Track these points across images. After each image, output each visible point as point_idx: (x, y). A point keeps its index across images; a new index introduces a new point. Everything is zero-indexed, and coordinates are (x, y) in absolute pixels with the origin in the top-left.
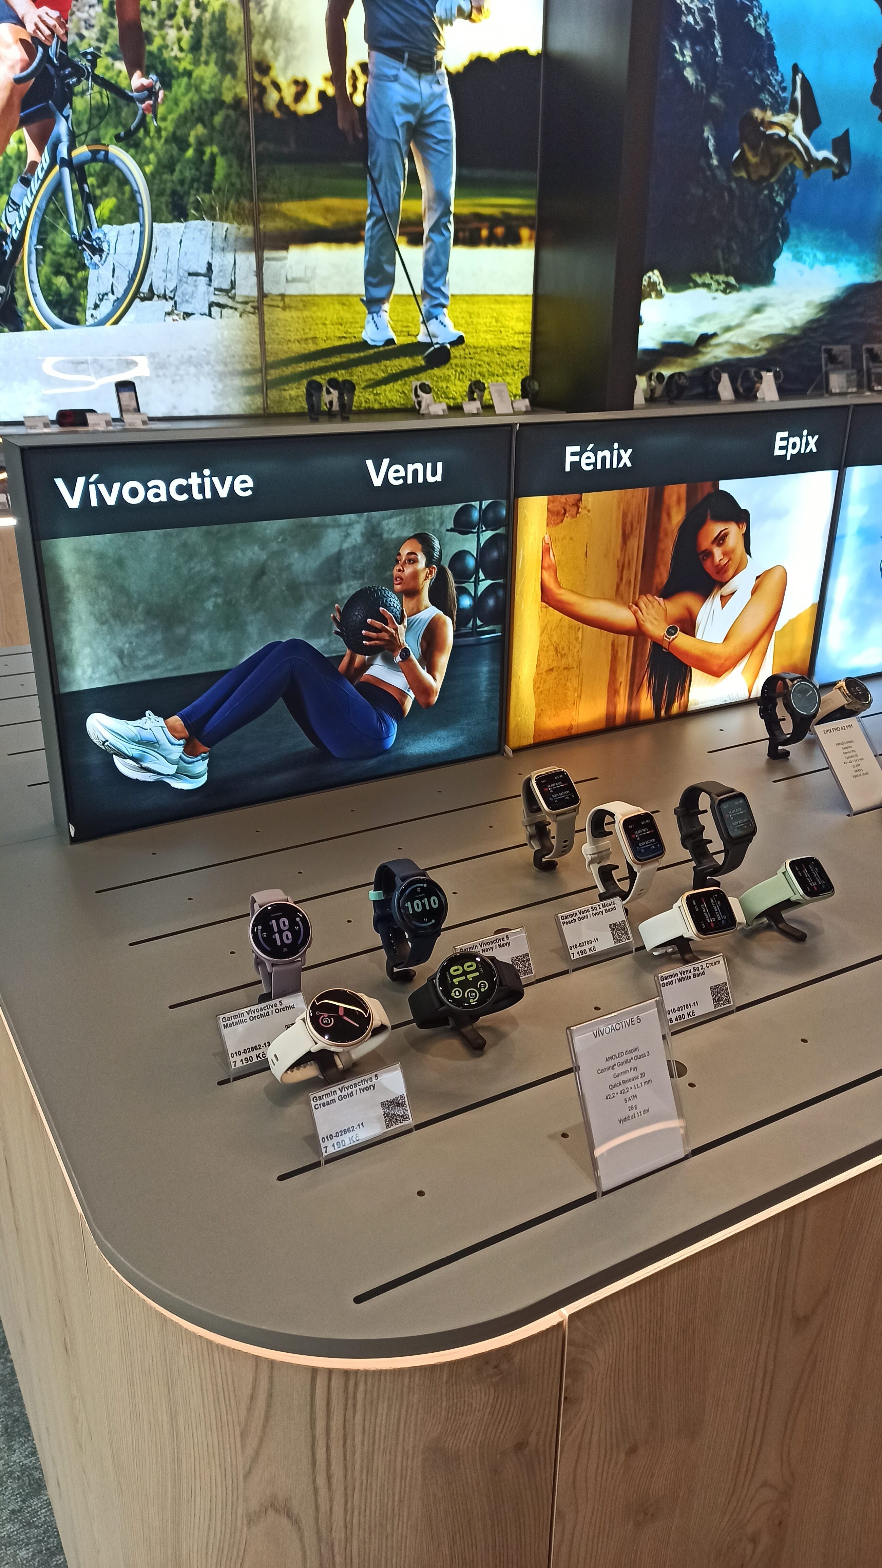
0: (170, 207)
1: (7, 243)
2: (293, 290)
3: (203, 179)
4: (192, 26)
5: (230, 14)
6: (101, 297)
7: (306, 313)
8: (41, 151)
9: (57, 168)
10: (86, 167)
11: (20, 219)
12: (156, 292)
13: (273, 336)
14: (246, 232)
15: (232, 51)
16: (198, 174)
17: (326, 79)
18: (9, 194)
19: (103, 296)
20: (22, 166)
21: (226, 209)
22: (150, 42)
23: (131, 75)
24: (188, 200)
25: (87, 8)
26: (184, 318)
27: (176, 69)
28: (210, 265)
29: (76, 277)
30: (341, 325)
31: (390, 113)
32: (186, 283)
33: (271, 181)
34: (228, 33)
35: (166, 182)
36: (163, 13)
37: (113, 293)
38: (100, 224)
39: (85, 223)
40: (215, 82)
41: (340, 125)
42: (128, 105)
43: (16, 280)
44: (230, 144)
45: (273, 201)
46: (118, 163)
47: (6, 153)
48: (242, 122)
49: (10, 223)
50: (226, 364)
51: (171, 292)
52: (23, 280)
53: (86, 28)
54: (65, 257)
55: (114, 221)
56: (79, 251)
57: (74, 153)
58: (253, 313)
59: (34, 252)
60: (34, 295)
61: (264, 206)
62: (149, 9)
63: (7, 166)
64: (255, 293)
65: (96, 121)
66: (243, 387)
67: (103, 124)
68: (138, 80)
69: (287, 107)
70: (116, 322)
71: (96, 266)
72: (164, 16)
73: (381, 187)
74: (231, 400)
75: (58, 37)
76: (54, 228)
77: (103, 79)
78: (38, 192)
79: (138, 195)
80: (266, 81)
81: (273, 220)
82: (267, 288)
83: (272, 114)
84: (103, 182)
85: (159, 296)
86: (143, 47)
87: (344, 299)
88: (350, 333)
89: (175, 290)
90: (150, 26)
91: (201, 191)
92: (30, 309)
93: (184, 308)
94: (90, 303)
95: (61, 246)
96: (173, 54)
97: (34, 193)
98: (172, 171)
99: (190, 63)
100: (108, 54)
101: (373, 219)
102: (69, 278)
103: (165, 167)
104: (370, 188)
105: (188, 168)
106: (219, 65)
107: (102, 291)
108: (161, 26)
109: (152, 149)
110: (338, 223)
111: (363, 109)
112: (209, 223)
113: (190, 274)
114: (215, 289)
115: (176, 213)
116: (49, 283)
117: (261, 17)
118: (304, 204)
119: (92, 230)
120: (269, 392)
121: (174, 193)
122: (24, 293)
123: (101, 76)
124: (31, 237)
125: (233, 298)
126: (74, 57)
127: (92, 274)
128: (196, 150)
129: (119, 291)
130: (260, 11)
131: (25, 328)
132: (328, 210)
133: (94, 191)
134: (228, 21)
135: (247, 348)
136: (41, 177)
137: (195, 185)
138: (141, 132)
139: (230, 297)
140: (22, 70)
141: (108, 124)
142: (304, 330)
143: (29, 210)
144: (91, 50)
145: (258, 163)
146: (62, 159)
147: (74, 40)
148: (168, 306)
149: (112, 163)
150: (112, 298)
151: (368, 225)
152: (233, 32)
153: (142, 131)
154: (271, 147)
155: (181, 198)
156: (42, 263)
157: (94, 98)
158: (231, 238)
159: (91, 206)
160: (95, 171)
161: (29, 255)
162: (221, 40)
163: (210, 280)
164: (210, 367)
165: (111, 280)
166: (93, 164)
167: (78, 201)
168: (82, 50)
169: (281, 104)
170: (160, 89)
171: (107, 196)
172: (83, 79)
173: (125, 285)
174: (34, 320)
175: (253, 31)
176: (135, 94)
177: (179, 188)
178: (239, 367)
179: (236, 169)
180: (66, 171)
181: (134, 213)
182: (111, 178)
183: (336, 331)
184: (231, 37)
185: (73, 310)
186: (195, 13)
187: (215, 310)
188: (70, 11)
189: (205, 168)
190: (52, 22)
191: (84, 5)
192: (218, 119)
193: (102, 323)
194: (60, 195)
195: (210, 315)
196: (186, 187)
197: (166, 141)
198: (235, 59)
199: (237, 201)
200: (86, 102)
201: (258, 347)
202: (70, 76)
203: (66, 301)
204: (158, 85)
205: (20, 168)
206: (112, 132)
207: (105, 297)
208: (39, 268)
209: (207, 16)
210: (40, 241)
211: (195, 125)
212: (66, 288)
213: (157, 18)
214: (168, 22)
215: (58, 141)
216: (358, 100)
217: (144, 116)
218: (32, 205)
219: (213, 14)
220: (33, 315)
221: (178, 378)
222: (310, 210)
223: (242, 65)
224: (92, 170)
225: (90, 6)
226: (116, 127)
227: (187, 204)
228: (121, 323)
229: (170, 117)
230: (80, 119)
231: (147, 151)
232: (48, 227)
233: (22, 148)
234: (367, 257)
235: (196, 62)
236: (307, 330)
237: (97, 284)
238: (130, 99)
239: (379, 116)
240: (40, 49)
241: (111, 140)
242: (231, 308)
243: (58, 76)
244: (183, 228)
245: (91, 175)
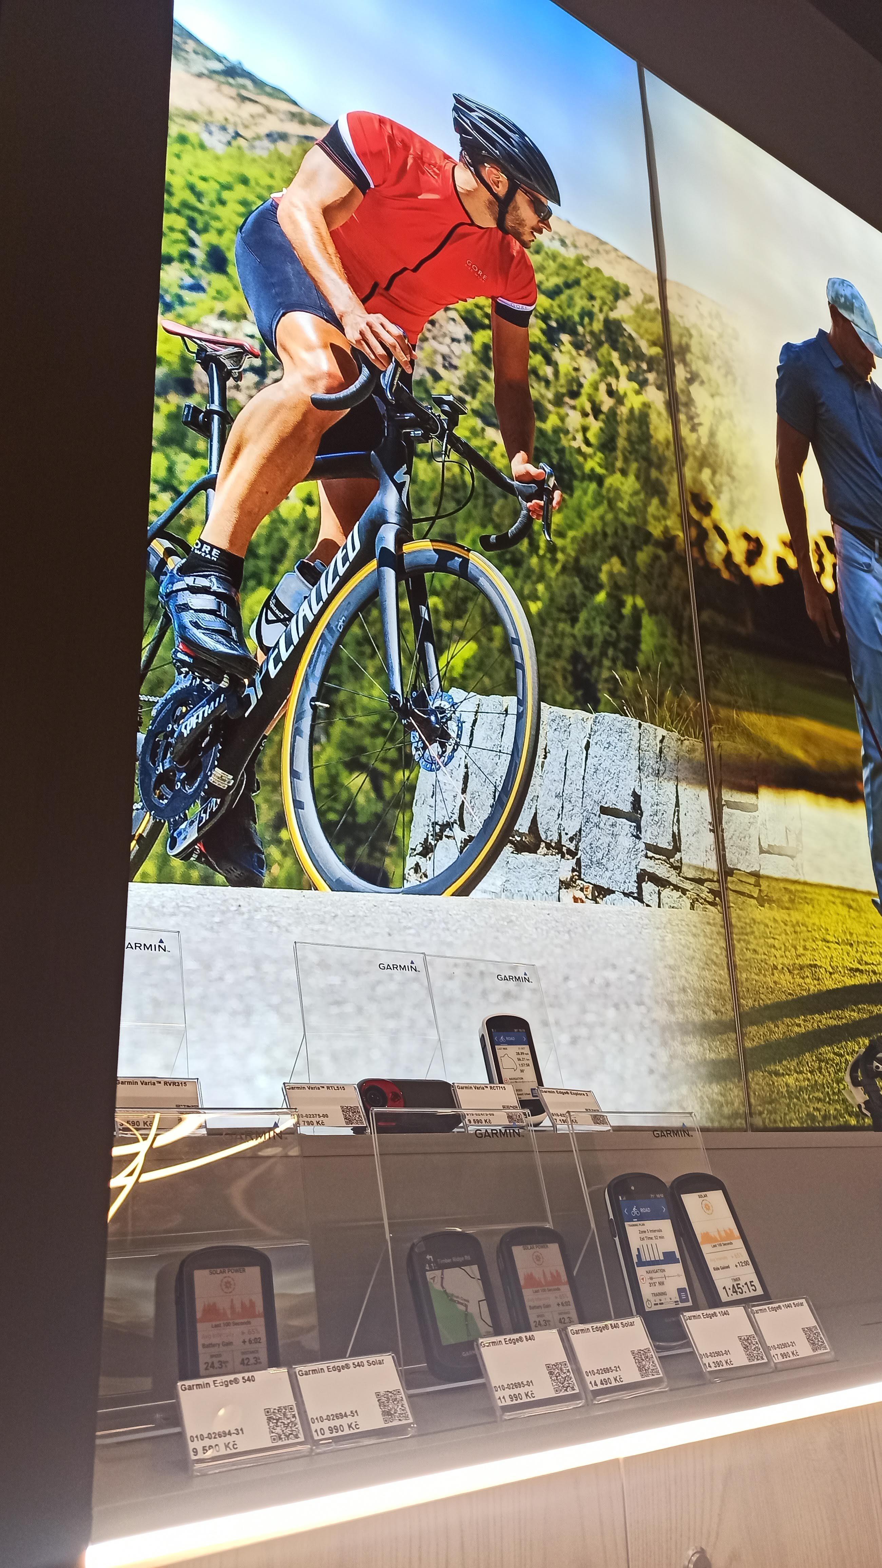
0: (570, 680)
1: (252, 684)
2: (771, 867)
3: (623, 645)
4: (602, 417)
5: (653, 418)
6: (438, 828)
7: (796, 916)
8: (346, 530)
9: (373, 564)
10: (427, 575)
11: (289, 642)
12: (543, 837)
13: (749, 955)
14: (692, 750)
15: (659, 468)
16: (614, 634)
17: (785, 543)
18: (272, 586)
19: (442, 830)
20: (307, 543)
21: (661, 704)
22: (543, 418)
23: (511, 457)
24: (599, 674)
25: (448, 340)
26: (594, 899)
27: (581, 467)
28: (636, 798)
29: (391, 779)
30: (851, 945)
31: (869, 613)
32: (597, 826)
33: (725, 674)
34: (653, 442)
35: (563, 634)
36: (562, 386)
37: (462, 827)
38: (445, 683)
39: (417, 676)
40: (637, 501)
41: (809, 613)
42: (505, 497)
43: (260, 764)
44: (662, 599)
45: (728, 705)
46: (483, 581)
47: (278, 513)
48: (677, 571)
49: (266, 643)
50: (671, 1006)
51: (571, 839)
52: (276, 767)
53: (444, 367)
54: (373, 735)
55: (472, 684)
56: (401, 727)
57: (407, 548)
58: (713, 904)
59: (309, 712)
60: (298, 805)
61: (717, 712)
62: (541, 373)
63: (276, 535)
64: (712, 865)
65: (450, 506)
66: (704, 1063)
67: (461, 513)
68: (520, 465)
69: (737, 567)
70: (465, 891)
71: (432, 765)
72: (563, 390)
73: (873, 716)
74: (684, 1090)
75: (398, 365)
76: (356, 673)
77: (466, 445)
78: (332, 596)
79: (516, 647)
80: (707, 523)
81: (732, 738)
82: (732, 858)
83: (718, 571)
84: (457, 611)
85: (548, 846)
86: (531, 421)
87: (848, 895)
88: (866, 963)
89: (576, 837)
90: (542, 396)
91: (619, 664)
92: (284, 835)
93: (593, 876)
94: (416, 838)
95: (368, 712)
96: (575, 444)
97: (325, 597)
98: (574, 621)
99: (600, 465)
100: (476, 413)
101: (871, 766)
102: (376, 779)
103: (561, 610)
104: (859, 717)
105: (598, 620)
106: (642, 479)
107: (442, 817)
108: (558, 401)
109: (542, 577)
110: (823, 762)
111: (834, 597)
112: (635, 722)
113: (604, 811)
114: (648, 847)
115: (580, 693)
116: (333, 781)
117: (694, 436)
118: (773, 720)
119: (430, 694)
120: (750, 1075)
121: (576, 658)
122: (276, 798)
123: (463, 440)
124: (306, 680)
125: (678, 868)
126: (422, 400)
127: (425, 780)
128: (609, 595)
129: (474, 825)
130: (693, 429)
131: (266, 879)
132: (808, 738)
133: (438, 621)
134: (652, 427)
135: (706, 973)
136: (342, 571)
137: (610, 652)
138: (524, 545)
139: (672, 866)
140: (329, 391)
141: (469, 517)
142: (796, 949)
143: (310, 628)
144: (451, 398)
145: (704, 641)
146: (384, 550)
147: (423, 375)
148: (566, 868)
149: (474, 581)
150: (460, 835)
151: (866, 773)
152: (658, 441)
153: (526, 542)
154: (721, 620)
155: (588, 668)
156: (323, 739)
157: (449, 469)
158: (670, 756)
159: (430, 648)
160: (442, 587)
161: (299, 717)
162: (643, 448)
163: (639, 828)
164: (643, 1009)
165: (460, 797)
166: (441, 574)
167: (407, 632)
168: (435, 393)
169: (728, 558)
170: (555, 488)
171: (462, 636)
172: (433, 435)
173: (486, 812)
174: (288, 862)
175: (686, 451)
176: (515, 483)
177: (584, 651)
178: (695, 1016)
179: (670, 641)
180: (390, 575)
181: (508, 676)
182: (470, 606)
183: (845, 957)
184: (656, 448)
185: (376, 849)
186: (608, 404)
187: (648, 888)
188: (420, 336)
189: (624, 627)
190: (389, 340)
191: (445, 335)
192: (642, 557)
193: (435, 888)
194: (375, 613)
195: (640, 899)
196: (596, 651)
197: (564, 569)
198: (664, 479)
199: (676, 693)
200: (435, 471)
201: (724, 973)
202: (412, 424)
203: (365, 827)
204: (552, 482)
205: (301, 545)
206: (476, 531)
207: (447, 832)
208: (316, 748)
209: (624, 411)
210: (324, 693)
211: (610, 557)
212: (368, 800)
213: (552, 389)
214: (567, 399)
215: (380, 520)
216: (828, 583)
217: (529, 521)
218: (318, 617)
219: (632, 410)
220: (288, 850)
221: (583, 1032)
222: (782, 732)
223: (674, 491)
224: (437, 584)
225: (453, 340)
226: (484, 526)
227: (597, 681)
228: (476, 893)
229: (571, 534)
230: (423, 494)
231: (534, 578)
232: (345, 669)
233: (312, 512)
234: (871, 828)
235: (610, 467)
236: (801, 950)
237: (431, 801)
238: (510, 489)
239: (857, 614)
240: (365, 371)
241: (474, 542)
242: (676, 888)
243: (391, 419)
244: (591, 722)
245: (435, 593)
